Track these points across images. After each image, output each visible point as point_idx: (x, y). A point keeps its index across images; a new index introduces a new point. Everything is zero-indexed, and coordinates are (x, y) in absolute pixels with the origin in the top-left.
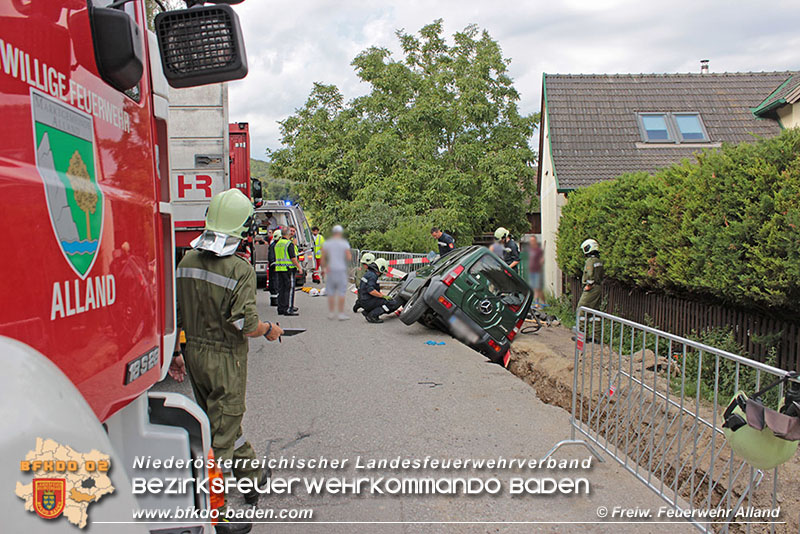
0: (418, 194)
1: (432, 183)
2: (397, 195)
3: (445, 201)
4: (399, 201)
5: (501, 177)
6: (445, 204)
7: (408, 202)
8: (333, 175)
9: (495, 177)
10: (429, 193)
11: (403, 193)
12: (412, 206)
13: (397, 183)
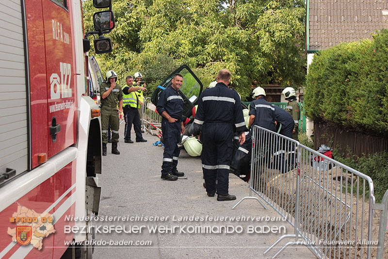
0: (199, 48)
1: (212, 38)
2: (181, 49)
3: (224, 55)
4: (183, 54)
5: (277, 34)
6: (225, 58)
7: (191, 55)
8: (123, 28)
9: (272, 34)
10: (210, 48)
11: (186, 47)
12: (193, 59)
13: (181, 37)
